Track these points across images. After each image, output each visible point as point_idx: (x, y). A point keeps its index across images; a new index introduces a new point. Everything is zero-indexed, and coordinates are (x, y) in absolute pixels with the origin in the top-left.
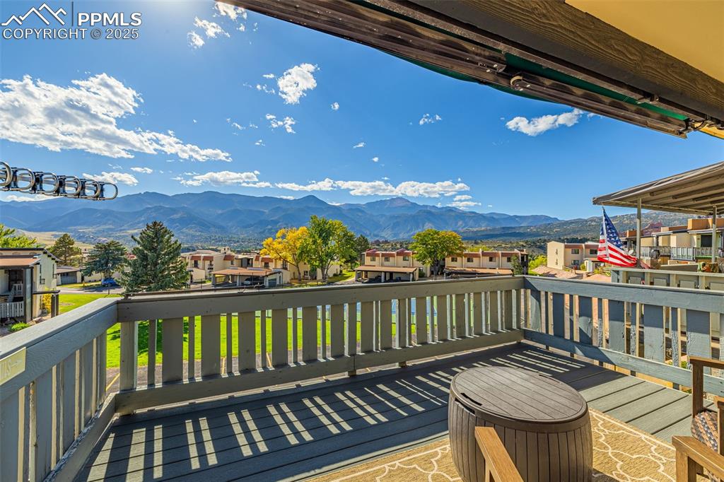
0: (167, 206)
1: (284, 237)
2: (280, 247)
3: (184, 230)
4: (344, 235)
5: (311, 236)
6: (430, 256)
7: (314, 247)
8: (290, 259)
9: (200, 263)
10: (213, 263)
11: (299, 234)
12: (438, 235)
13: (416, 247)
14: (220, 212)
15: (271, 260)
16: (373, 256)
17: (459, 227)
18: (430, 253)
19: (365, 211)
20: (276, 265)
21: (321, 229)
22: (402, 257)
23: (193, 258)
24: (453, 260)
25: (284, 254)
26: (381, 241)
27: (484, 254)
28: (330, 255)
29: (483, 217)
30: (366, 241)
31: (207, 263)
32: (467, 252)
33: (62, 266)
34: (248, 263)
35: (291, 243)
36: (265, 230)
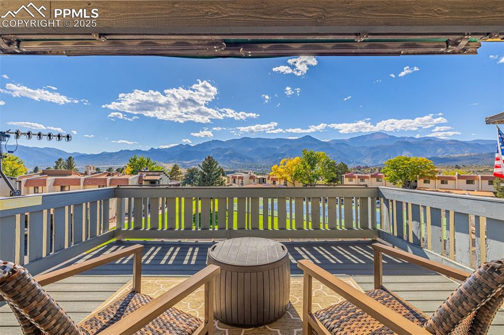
0: (223, 148)
1: (285, 164)
2: (282, 170)
3: (231, 161)
4: (327, 162)
5: (303, 163)
6: (401, 178)
7: (304, 171)
8: (289, 179)
9: (237, 180)
10: (243, 180)
11: (295, 162)
12: (409, 161)
13: (387, 171)
14: (250, 149)
15: (277, 179)
16: (351, 177)
17: (438, 154)
18: (401, 176)
19: (349, 144)
20: (280, 182)
21: (309, 158)
22: (376, 179)
23: (233, 177)
24: (425, 182)
25: (284, 175)
26: (362, 166)
27: (460, 177)
28: (316, 177)
29: (466, 144)
30: (346, 166)
31: (240, 180)
32: (441, 175)
33: (174, 181)
34: (263, 181)
35: (290, 168)
36: (277, 161)
